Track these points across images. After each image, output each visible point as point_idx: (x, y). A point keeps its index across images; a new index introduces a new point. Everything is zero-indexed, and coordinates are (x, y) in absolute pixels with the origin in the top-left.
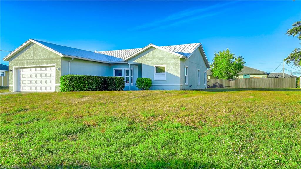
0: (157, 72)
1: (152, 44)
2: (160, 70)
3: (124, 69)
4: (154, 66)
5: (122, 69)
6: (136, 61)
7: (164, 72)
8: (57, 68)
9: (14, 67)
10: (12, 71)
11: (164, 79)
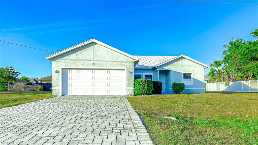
0: (184, 78)
1: (183, 55)
2: (187, 76)
3: (144, 73)
4: (183, 73)
5: (142, 73)
6: (166, 68)
7: (190, 78)
8: (129, 71)
9: (61, 67)
10: (57, 72)
11: (191, 84)
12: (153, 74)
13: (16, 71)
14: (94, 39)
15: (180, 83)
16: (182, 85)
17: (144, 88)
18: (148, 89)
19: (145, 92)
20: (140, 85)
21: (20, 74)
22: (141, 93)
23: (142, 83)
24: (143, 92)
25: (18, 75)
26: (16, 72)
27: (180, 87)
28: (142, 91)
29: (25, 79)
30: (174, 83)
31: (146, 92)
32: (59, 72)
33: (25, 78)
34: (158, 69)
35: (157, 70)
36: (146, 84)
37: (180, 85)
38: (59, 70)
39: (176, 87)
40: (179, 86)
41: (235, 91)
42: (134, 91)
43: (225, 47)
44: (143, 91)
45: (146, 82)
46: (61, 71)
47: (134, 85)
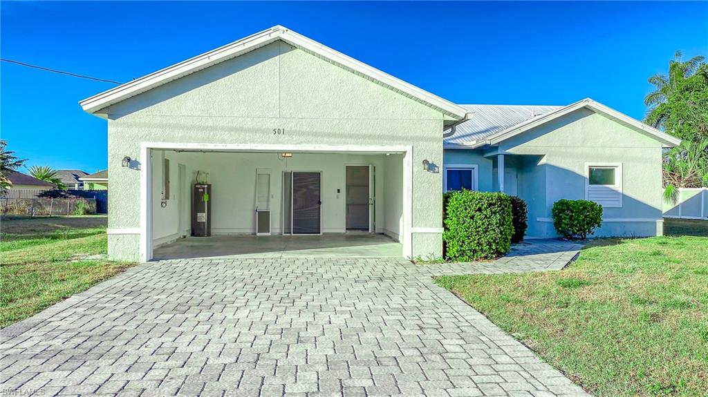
0: (591, 184)
1: (590, 101)
2: (600, 176)
4: (588, 163)
6: (527, 147)
7: (612, 181)
8: (425, 162)
9: (145, 145)
10: (131, 163)
11: (617, 203)
12: (476, 166)
13: (8, 153)
14: (285, 29)
15: (586, 203)
16: (593, 210)
17: (486, 231)
18: (501, 233)
19: (491, 245)
20: (472, 218)
21: (22, 161)
22: (475, 251)
23: (480, 210)
24: (486, 247)
25: (15, 164)
26: (10, 157)
27: (586, 216)
28: (479, 244)
29: (46, 176)
30: (562, 203)
31: (494, 247)
32: (139, 163)
33: (45, 172)
34: (501, 152)
35: (499, 152)
36: (495, 213)
37: (585, 208)
38: (139, 154)
39: (572, 216)
40: (580, 212)
41: (699, 218)
42: (445, 243)
43: (655, 83)
44: (483, 241)
45: (494, 204)
46: (143, 160)
47: (445, 216)
